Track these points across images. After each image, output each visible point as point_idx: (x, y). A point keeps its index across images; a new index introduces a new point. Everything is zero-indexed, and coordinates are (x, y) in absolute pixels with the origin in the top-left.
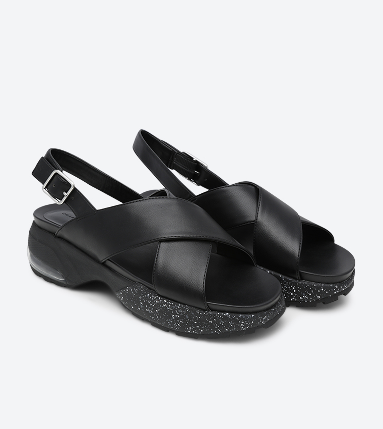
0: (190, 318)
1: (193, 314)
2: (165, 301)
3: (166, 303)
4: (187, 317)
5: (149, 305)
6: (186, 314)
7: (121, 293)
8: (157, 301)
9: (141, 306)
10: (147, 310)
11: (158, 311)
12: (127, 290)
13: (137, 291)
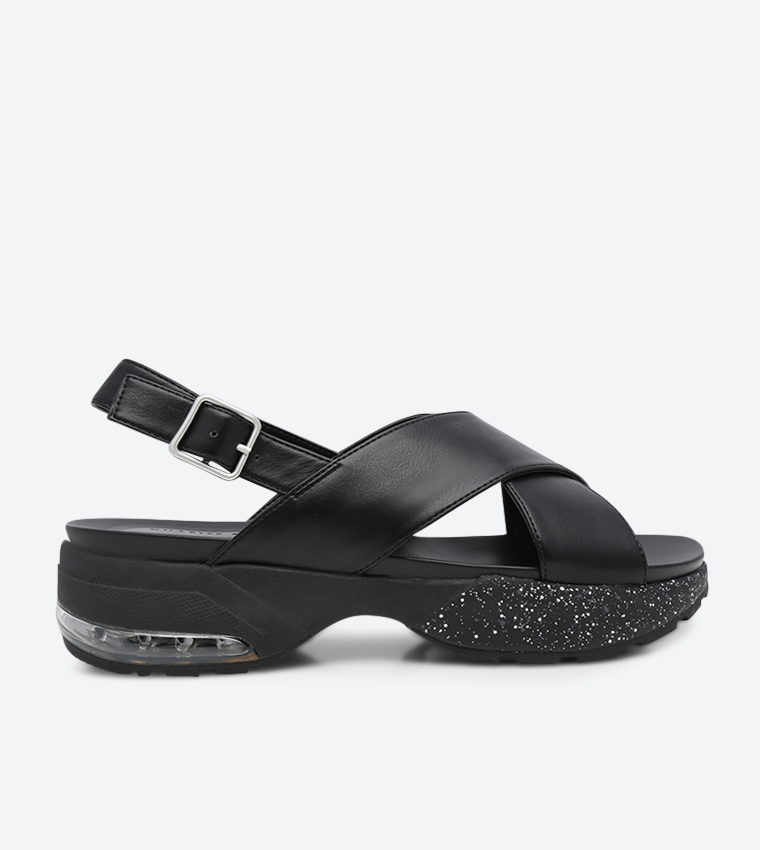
0: (613, 610)
1: (619, 598)
2: (562, 589)
3: (562, 593)
4: (607, 610)
5: (520, 612)
6: (604, 603)
7: (441, 616)
8: (542, 597)
9: (502, 623)
10: (515, 627)
11: (543, 619)
12: (462, 600)
13: (490, 591)
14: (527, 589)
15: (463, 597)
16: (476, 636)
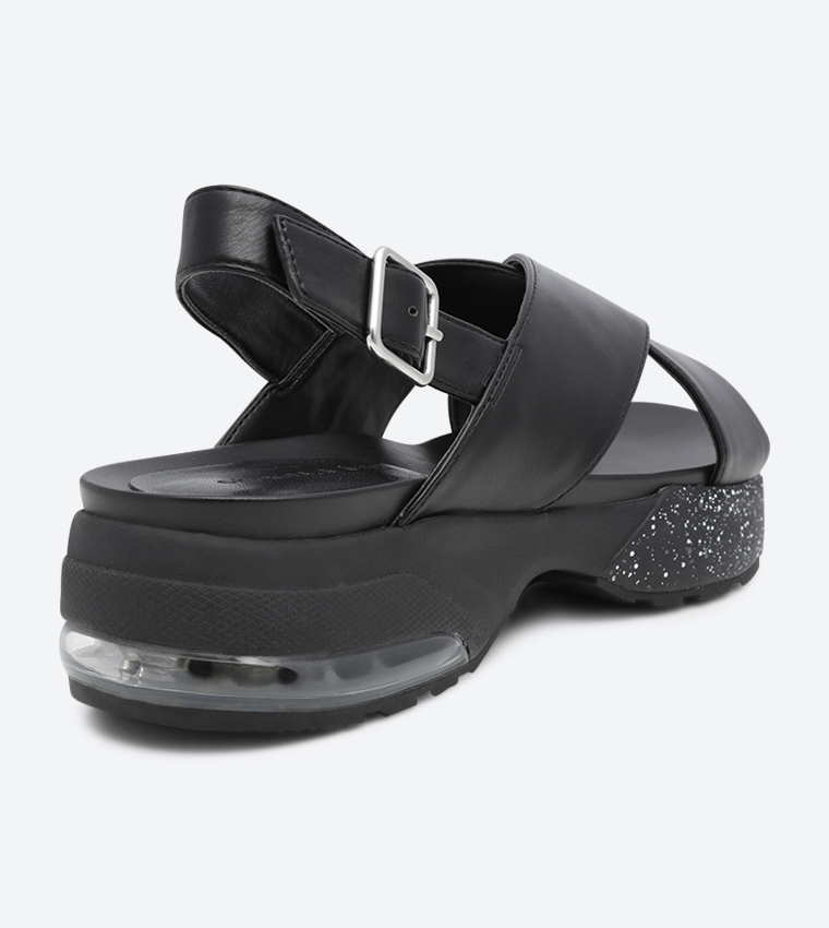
2: (733, 493)
5: (703, 533)
7: (632, 554)
8: (719, 508)
9: (690, 551)
10: (700, 554)
11: (721, 537)
12: (653, 527)
13: (677, 509)
14: (706, 500)
15: (653, 522)
16: (666, 575)
